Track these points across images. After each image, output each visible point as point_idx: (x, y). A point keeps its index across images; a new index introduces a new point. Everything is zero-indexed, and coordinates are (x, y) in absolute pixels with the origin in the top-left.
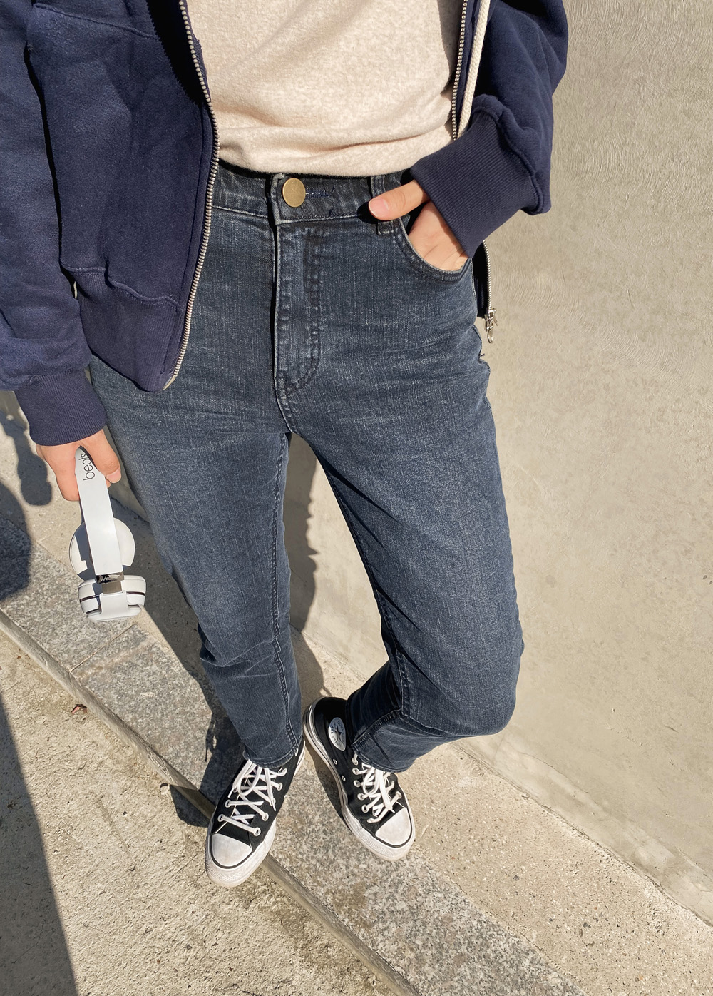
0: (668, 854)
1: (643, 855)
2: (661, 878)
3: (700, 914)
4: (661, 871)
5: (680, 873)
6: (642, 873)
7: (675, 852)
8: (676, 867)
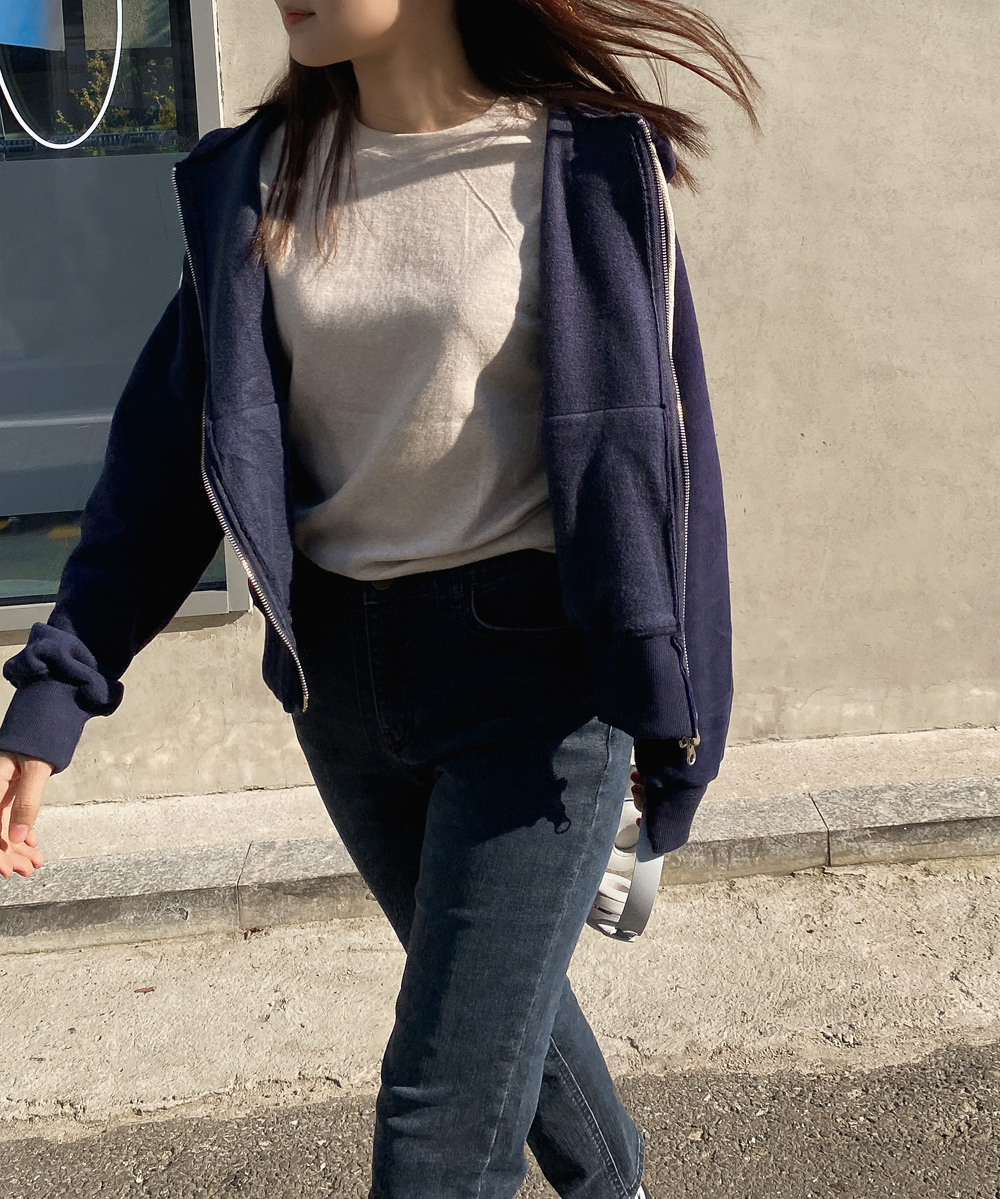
0: (771, 697)
1: (759, 719)
2: (777, 729)
3: (811, 736)
4: (773, 721)
5: (783, 708)
6: (764, 739)
7: (774, 690)
8: (780, 705)
